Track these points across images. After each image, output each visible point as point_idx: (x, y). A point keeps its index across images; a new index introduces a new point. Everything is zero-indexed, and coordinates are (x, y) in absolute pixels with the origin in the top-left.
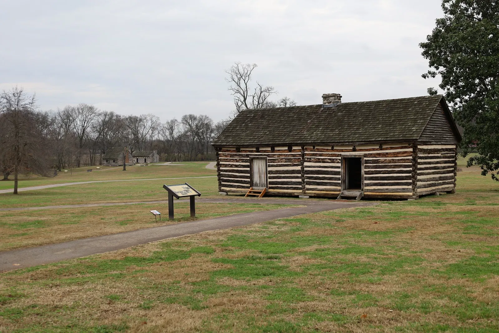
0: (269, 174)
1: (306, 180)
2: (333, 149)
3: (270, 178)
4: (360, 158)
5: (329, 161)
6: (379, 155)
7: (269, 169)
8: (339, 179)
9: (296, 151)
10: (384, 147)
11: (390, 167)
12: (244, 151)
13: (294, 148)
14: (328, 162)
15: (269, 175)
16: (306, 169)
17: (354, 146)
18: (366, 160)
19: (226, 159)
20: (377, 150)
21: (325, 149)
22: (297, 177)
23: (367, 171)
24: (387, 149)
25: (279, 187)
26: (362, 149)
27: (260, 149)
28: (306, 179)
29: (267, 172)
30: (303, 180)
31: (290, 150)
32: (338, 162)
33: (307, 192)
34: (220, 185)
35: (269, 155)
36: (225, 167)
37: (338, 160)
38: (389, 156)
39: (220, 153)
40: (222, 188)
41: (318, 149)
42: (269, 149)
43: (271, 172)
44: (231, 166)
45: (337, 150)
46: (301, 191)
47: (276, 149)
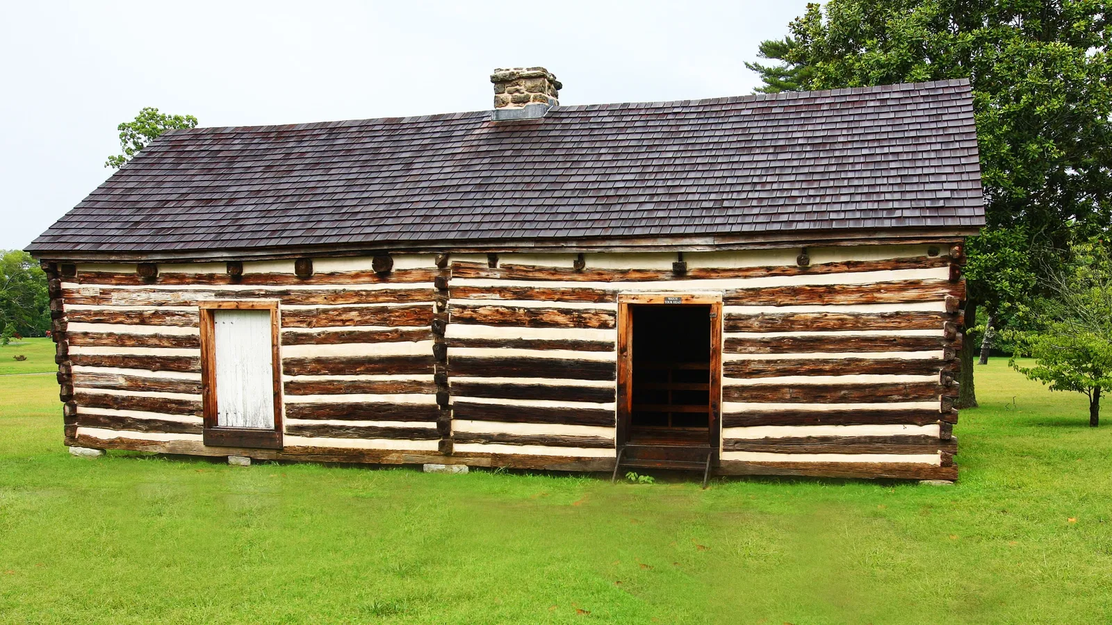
0: (286, 372)
1: (453, 400)
2: (579, 270)
3: (292, 388)
4: (707, 308)
5: (561, 319)
6: (794, 292)
7: (289, 352)
8: (605, 396)
9: (408, 278)
10: (816, 261)
11: (843, 344)
12: (172, 276)
13: (399, 264)
14: (555, 325)
15: (285, 378)
16: (452, 352)
17: (681, 256)
18: (729, 317)
19: (97, 313)
20: (783, 272)
21: (541, 270)
22: (417, 387)
23: (735, 364)
24: (829, 268)
25: (333, 427)
26: (714, 270)
27: (248, 270)
28: (457, 394)
29: (281, 367)
30: (442, 399)
31: (383, 274)
32: (604, 325)
33: (458, 448)
34: (72, 420)
35: (286, 293)
36: (94, 345)
37: (606, 317)
38: (840, 298)
39: (65, 285)
40: (82, 431)
41: (509, 268)
42: (290, 269)
43: (294, 366)
44: (121, 340)
45: (601, 276)
46: (433, 445)
47: (319, 267)
